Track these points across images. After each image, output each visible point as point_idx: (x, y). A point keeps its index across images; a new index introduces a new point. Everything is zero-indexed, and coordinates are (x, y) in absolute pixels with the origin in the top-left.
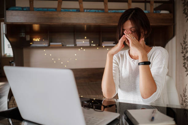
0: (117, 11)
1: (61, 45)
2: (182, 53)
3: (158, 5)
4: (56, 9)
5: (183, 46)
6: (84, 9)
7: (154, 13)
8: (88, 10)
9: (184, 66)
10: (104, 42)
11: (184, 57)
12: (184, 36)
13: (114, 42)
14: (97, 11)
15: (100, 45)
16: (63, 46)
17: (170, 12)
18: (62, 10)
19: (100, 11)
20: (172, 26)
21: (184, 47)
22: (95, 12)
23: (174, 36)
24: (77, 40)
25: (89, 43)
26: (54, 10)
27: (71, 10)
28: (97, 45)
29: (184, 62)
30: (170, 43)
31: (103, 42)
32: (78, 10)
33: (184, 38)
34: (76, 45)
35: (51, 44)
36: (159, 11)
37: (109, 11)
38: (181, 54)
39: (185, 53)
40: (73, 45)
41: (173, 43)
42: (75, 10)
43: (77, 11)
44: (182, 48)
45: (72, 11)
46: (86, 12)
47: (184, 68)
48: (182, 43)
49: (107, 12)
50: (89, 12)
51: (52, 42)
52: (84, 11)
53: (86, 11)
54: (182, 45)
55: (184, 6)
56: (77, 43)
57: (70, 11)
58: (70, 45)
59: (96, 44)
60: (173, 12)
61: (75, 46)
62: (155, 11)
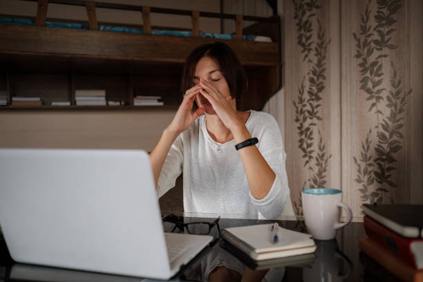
0: (169, 32)
1: (40, 103)
2: (297, 120)
3: (247, 24)
4: (33, 20)
5: (297, 108)
6: (100, 24)
7: (243, 40)
8: (108, 28)
9: (301, 146)
10: (139, 97)
11: (300, 128)
12: (300, 87)
13: (159, 98)
14: (127, 30)
15: (128, 107)
16: (43, 104)
17: (273, 40)
18: (47, 23)
19: (134, 30)
20: (278, 69)
21: (299, 109)
22: (123, 32)
23: (280, 87)
24: (78, 93)
25: (104, 99)
26: (30, 22)
27: (69, 25)
28: (123, 103)
29: (299, 138)
30: (272, 100)
31: (135, 96)
32: (85, 26)
33: (300, 92)
34: (73, 102)
35: (14, 99)
36: (253, 36)
37: (153, 32)
38: (295, 123)
39: (301, 121)
40: (68, 104)
41: (279, 100)
42: (80, 25)
43: (82, 28)
44: (297, 112)
45: (72, 28)
46: (103, 30)
47: (300, 150)
48: (297, 101)
49: (150, 34)
50: (109, 31)
51: (15, 96)
52: (99, 29)
53: (102, 28)
54: (297, 104)
55: (299, 30)
56: (77, 98)
57: (68, 27)
58: (61, 104)
59: (121, 102)
60: (278, 39)
61: (71, 104)
62: (244, 37)
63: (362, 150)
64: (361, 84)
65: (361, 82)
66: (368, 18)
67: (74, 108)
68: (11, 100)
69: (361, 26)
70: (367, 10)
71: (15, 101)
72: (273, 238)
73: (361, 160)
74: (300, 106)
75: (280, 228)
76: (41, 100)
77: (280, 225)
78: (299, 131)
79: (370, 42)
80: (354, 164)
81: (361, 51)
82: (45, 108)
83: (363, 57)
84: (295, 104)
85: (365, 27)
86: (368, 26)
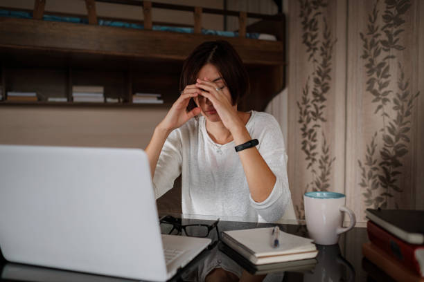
0: (170, 28)
1: (36, 99)
2: (301, 121)
3: (251, 21)
4: (30, 12)
5: (301, 108)
6: (99, 18)
7: (246, 37)
8: (108, 23)
9: (304, 148)
10: (138, 94)
11: (303, 129)
12: (305, 87)
13: (159, 96)
14: (127, 25)
15: (126, 104)
16: (39, 99)
17: (278, 38)
18: (45, 16)
19: (134, 26)
20: (282, 68)
21: (303, 110)
22: (123, 27)
23: (284, 87)
24: (75, 89)
25: (101, 95)
26: (27, 15)
27: (68, 19)
28: (121, 100)
29: (302, 140)
30: (275, 100)
31: (134, 93)
32: (84, 20)
33: (304, 92)
34: (70, 98)
35: (10, 94)
36: (257, 34)
37: (154, 28)
38: (298, 124)
39: (305, 123)
40: (65, 100)
41: (282, 100)
42: (78, 19)
43: (81, 22)
44: (301, 113)
45: (71, 22)
46: (103, 25)
47: (303, 152)
48: (301, 101)
49: (151, 30)
50: (109, 26)
51: (11, 91)
52: (98, 24)
53: (101, 22)
54: (301, 105)
55: (305, 28)
56: (74, 95)
57: (66, 21)
58: (58, 100)
59: (119, 99)
60: (282, 37)
61: (68, 100)
62: (248, 35)
63: (367, 153)
64: (368, 85)
65: (368, 83)
66: (375, 18)
67: (71, 105)
68: (6, 95)
69: (369, 27)
70: (375, 10)
71: (10, 97)
72: (273, 242)
73: (366, 164)
74: (304, 107)
75: (281, 232)
76: (38, 95)
77: (280, 229)
78: (302, 133)
79: (377, 43)
80: (359, 168)
81: (368, 51)
82: (41, 104)
83: (370, 57)
84: (298, 104)
85: (373, 27)
86: (375, 26)
